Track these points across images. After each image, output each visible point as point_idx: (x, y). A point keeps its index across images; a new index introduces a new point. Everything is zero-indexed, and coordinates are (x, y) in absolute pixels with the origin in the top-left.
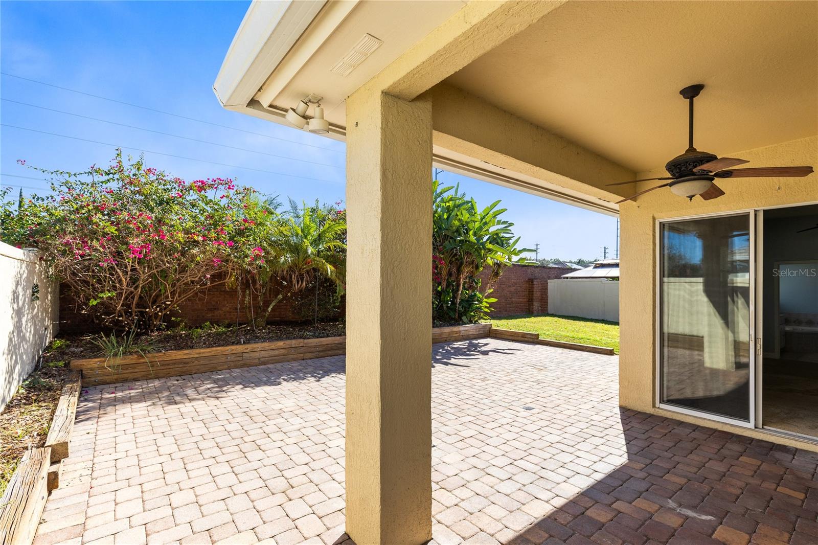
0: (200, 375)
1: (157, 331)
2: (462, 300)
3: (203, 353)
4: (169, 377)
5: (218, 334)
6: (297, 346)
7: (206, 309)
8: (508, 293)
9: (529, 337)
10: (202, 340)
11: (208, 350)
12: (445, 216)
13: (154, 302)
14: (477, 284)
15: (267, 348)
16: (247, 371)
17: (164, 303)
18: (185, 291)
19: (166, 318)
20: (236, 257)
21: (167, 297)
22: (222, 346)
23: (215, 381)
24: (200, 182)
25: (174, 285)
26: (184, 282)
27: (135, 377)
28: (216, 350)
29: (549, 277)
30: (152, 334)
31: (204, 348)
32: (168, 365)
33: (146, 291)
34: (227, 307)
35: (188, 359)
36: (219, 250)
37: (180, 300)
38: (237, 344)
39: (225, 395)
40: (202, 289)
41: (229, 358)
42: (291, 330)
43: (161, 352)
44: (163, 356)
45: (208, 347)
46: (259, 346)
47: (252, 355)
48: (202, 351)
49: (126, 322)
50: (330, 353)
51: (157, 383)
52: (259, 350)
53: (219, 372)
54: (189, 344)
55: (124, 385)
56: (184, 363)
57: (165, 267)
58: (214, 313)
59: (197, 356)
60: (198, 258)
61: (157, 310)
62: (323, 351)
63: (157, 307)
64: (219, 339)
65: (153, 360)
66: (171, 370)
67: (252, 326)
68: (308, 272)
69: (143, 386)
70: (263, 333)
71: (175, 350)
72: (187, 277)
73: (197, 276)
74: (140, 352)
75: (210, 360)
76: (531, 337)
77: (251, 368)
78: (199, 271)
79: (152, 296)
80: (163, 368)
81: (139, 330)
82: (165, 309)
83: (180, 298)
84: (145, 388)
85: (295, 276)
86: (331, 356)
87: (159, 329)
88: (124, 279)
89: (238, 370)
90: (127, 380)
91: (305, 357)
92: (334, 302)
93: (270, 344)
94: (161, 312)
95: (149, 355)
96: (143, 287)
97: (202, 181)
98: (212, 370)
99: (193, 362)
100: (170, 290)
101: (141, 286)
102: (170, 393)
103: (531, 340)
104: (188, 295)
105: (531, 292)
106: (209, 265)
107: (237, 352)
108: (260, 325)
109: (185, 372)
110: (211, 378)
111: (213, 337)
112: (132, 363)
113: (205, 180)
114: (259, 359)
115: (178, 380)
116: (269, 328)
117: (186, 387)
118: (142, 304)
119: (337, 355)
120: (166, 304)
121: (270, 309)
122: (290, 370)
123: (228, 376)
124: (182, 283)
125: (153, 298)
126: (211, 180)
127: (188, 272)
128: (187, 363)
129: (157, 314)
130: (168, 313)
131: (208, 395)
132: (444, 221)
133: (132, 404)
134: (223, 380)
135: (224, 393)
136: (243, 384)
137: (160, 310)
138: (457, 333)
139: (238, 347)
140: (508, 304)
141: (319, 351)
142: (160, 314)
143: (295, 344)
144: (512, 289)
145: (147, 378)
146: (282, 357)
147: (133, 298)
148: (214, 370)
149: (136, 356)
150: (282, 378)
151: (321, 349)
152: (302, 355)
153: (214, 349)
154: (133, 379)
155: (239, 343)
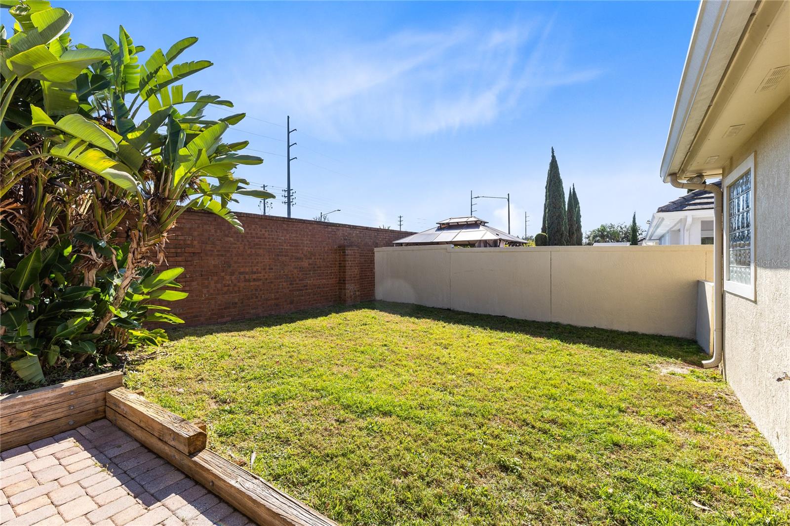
8: (295, 271)
29: (377, 243)
105: (342, 267)
140: (297, 290)
144: (305, 264)
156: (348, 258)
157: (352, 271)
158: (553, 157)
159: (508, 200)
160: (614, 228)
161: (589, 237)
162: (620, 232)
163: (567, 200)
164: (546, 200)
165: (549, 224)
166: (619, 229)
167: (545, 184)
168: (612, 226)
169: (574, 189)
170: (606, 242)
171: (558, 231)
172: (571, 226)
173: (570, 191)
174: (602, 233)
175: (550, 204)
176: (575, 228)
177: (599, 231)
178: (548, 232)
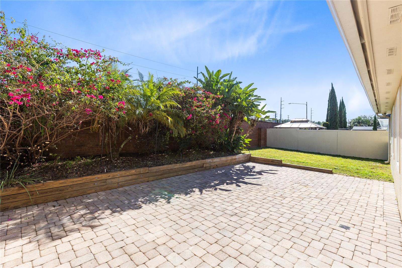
0: (73, 199)
1: (38, 162)
2: (234, 140)
3: (76, 181)
4: (47, 203)
5: (86, 165)
6: (144, 172)
7: (76, 146)
9: (276, 162)
10: (74, 170)
11: (80, 179)
12: (227, 90)
13: (35, 142)
14: (241, 130)
15: (124, 175)
16: (110, 194)
17: (44, 143)
18: (61, 134)
19: (45, 153)
20: (104, 108)
21: (46, 139)
22: (90, 175)
23: (87, 206)
24: (74, 50)
25: (52, 129)
26: (61, 127)
27: (16, 205)
28: (86, 179)
29: (267, 127)
30: (34, 166)
31: (76, 177)
32: (46, 193)
33: (28, 133)
34: (91, 144)
35: (63, 187)
36: (91, 101)
37: (57, 140)
38: (101, 173)
39: (98, 224)
40: (75, 132)
41: (96, 184)
42: (137, 160)
43: (40, 182)
44: (42, 186)
45: (80, 177)
46: (118, 174)
47: (114, 180)
48: (75, 180)
49: (10, 158)
50: (165, 176)
51: (35, 211)
52: (118, 177)
53: (89, 196)
54: (64, 174)
55: (5, 214)
56: (60, 190)
57: (44, 114)
58: (81, 148)
59: (71, 184)
60: (74, 108)
61: (37, 148)
62: (161, 175)
63: (38, 146)
64: (87, 169)
65: (33, 190)
66: (49, 197)
67: (110, 158)
68: (150, 121)
69: (23, 215)
70: (119, 163)
71: (53, 180)
72: (63, 123)
73: (72, 122)
74: (22, 184)
75: (81, 187)
76: (278, 162)
77: (112, 190)
78: (74, 118)
79: (34, 138)
80: (41, 195)
81: (22, 164)
82: (44, 147)
83: (57, 139)
84: (24, 217)
85: (141, 124)
86: (166, 178)
87: (39, 162)
88: (5, 124)
89: (103, 193)
90: (8, 209)
91: (149, 180)
92: (165, 141)
93: (126, 172)
94: (41, 150)
95: (28, 186)
96: (26, 130)
97: (76, 50)
98: (83, 194)
99: (68, 189)
100: (49, 133)
101: (23, 129)
102: (46, 223)
103: (277, 164)
104: (63, 137)
105: (260, 135)
106: (83, 113)
107: (102, 179)
108: (115, 157)
109: (61, 197)
110: (82, 202)
111: (83, 168)
112: (13, 194)
113: (79, 49)
114: (118, 183)
115: (54, 206)
116: (121, 159)
117: (62, 214)
118: (24, 143)
119: (169, 177)
120: (45, 144)
121: (122, 146)
122: (142, 191)
123: (96, 199)
124: (59, 128)
125: (34, 139)
126: (84, 50)
127: (64, 119)
128: (63, 190)
129: (38, 151)
130: (47, 150)
131: (83, 224)
132: (225, 93)
133: (8, 242)
134: (93, 204)
135: (96, 220)
136: (111, 208)
137: (40, 148)
138: (234, 160)
139: (102, 175)
141: (158, 175)
142: (40, 151)
143: (143, 171)
145: (27, 205)
146: (134, 181)
147: (17, 138)
148: (84, 194)
149: (17, 188)
150: (140, 200)
151: (159, 173)
152: (147, 179)
153: (84, 178)
154: (14, 207)
155: (103, 172)
156: (262, 132)
157: (263, 136)
158: (332, 87)
159: (307, 105)
160: (366, 118)
161: (350, 123)
162: (370, 120)
163: (339, 106)
164: (328, 107)
165: (330, 118)
166: (370, 118)
167: (328, 99)
168: (365, 117)
169: (342, 100)
170: (361, 126)
171: (335, 121)
172: (341, 118)
173: (340, 101)
174: (358, 121)
175: (330, 109)
176: (343, 119)
177: (356, 119)
178: (330, 122)
